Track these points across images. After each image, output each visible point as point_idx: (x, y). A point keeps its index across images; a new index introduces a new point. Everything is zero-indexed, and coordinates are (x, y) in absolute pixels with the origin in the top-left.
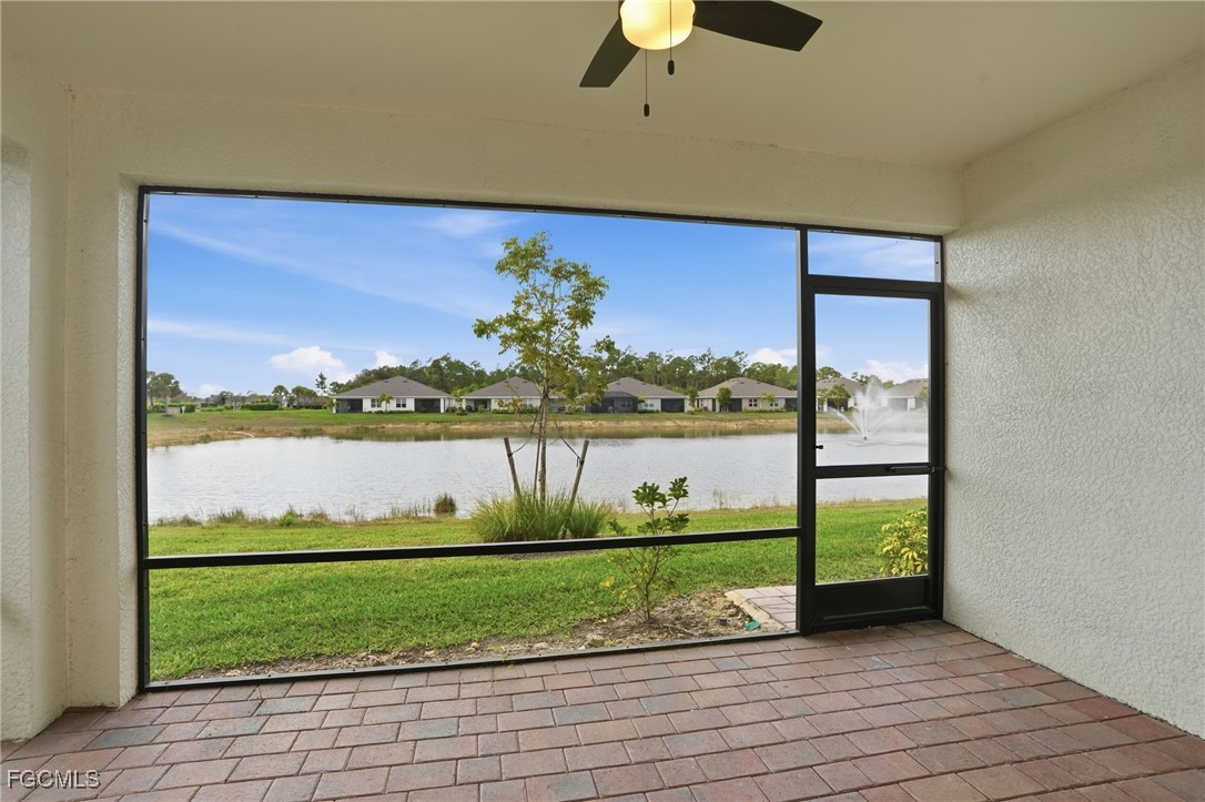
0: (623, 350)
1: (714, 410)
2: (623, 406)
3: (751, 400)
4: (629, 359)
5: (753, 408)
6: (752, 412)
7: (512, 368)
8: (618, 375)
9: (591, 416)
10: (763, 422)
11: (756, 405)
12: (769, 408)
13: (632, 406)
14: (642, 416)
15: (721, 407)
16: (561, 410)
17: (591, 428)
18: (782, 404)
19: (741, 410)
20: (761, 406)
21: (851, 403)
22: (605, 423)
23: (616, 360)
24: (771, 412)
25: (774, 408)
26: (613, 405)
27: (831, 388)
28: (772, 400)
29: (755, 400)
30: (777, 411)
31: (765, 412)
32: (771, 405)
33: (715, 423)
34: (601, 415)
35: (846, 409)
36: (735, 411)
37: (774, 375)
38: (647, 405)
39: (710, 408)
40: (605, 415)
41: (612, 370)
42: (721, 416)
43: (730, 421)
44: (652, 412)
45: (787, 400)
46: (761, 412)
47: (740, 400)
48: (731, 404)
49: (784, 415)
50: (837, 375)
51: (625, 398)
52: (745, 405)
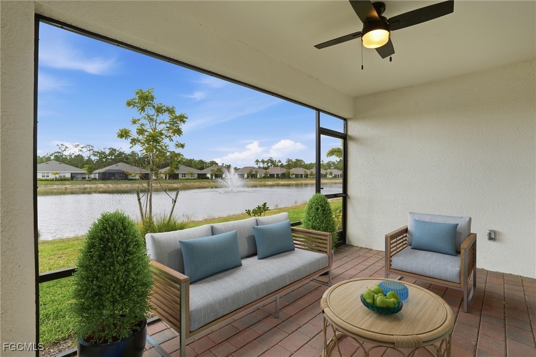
0: (117, 149)
1: (166, 178)
2: (120, 177)
3: (183, 174)
4: (121, 154)
5: (184, 178)
6: (183, 179)
7: (48, 156)
8: (115, 161)
9: (101, 181)
10: (188, 184)
11: (185, 176)
12: (191, 178)
13: (124, 177)
14: (131, 182)
15: (169, 177)
16: (84, 178)
17: (103, 188)
18: (196, 176)
19: (178, 179)
20: (187, 177)
21: (224, 176)
22: (111, 186)
23: (113, 154)
24: (192, 179)
25: (193, 178)
26: (114, 176)
27: (216, 169)
28: (192, 174)
29: (185, 174)
30: (194, 179)
31: (189, 179)
32: (192, 176)
33: (167, 184)
34: (108, 182)
35: (222, 178)
36: (175, 179)
37: (191, 164)
38: (132, 176)
39: (164, 177)
40: (111, 181)
41: (111, 159)
42: (169, 181)
43: (174, 183)
44: (135, 180)
45: (198, 174)
46: (187, 179)
47: (178, 174)
48: (174, 177)
49: (197, 181)
50: (217, 164)
51: (121, 173)
52: (180, 176)
